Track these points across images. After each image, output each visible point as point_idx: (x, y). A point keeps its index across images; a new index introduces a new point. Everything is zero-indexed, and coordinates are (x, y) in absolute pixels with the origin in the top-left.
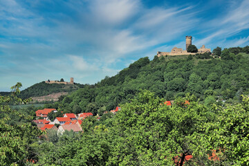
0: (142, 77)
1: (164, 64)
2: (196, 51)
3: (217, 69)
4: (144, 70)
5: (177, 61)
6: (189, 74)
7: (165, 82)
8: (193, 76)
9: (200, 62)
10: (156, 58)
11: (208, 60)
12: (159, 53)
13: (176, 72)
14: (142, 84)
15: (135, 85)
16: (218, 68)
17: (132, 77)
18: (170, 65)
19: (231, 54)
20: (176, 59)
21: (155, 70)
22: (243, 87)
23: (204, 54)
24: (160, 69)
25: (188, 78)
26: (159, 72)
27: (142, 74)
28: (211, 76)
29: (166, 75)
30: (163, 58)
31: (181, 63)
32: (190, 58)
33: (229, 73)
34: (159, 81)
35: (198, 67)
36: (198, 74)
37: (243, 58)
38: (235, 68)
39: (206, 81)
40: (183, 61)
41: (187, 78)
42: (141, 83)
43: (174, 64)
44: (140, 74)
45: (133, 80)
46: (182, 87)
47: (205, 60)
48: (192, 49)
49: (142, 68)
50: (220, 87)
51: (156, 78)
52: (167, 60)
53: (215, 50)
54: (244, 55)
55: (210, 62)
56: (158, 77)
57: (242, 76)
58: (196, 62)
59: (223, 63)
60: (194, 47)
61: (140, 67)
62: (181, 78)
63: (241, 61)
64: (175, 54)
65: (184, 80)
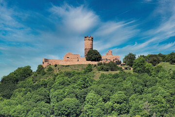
0: (18, 95)
1: (52, 78)
2: (98, 58)
3: (125, 86)
4: (22, 86)
5: (70, 74)
6: (86, 93)
7: (52, 104)
8: (91, 95)
9: (103, 76)
10: (40, 68)
11: (113, 73)
12: (46, 60)
13: (67, 89)
14: (19, 107)
15: (7, 107)
16: (128, 84)
17: (4, 96)
18: (59, 80)
19: (148, 65)
20: (69, 70)
21: (38, 86)
22: (160, 112)
23: (109, 64)
24: (45, 85)
25: (84, 98)
26: (43, 90)
27: (20, 91)
28: (116, 96)
29: (53, 93)
30: (50, 69)
31: (76, 77)
32: (89, 69)
33: (141, 92)
34: (43, 103)
35: (99, 83)
36: (99, 93)
37: (164, 70)
38: (151, 85)
39: (110, 103)
40: (79, 74)
41: (82, 98)
42: (17, 104)
43: (66, 78)
44: (16, 92)
45: (6, 101)
46: (75, 111)
47: (110, 72)
48: (93, 55)
49: (20, 83)
50: (128, 112)
51: (39, 97)
52: (56, 72)
53: (127, 58)
54: (166, 66)
55: (116, 76)
56: (42, 97)
57: (159, 97)
58: (97, 75)
59: (134, 78)
60: (96, 53)
61: (17, 81)
62: (74, 99)
63: (160, 74)
64: (68, 63)
65: (77, 101)
